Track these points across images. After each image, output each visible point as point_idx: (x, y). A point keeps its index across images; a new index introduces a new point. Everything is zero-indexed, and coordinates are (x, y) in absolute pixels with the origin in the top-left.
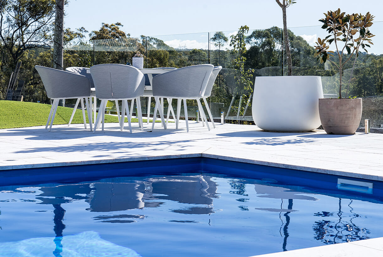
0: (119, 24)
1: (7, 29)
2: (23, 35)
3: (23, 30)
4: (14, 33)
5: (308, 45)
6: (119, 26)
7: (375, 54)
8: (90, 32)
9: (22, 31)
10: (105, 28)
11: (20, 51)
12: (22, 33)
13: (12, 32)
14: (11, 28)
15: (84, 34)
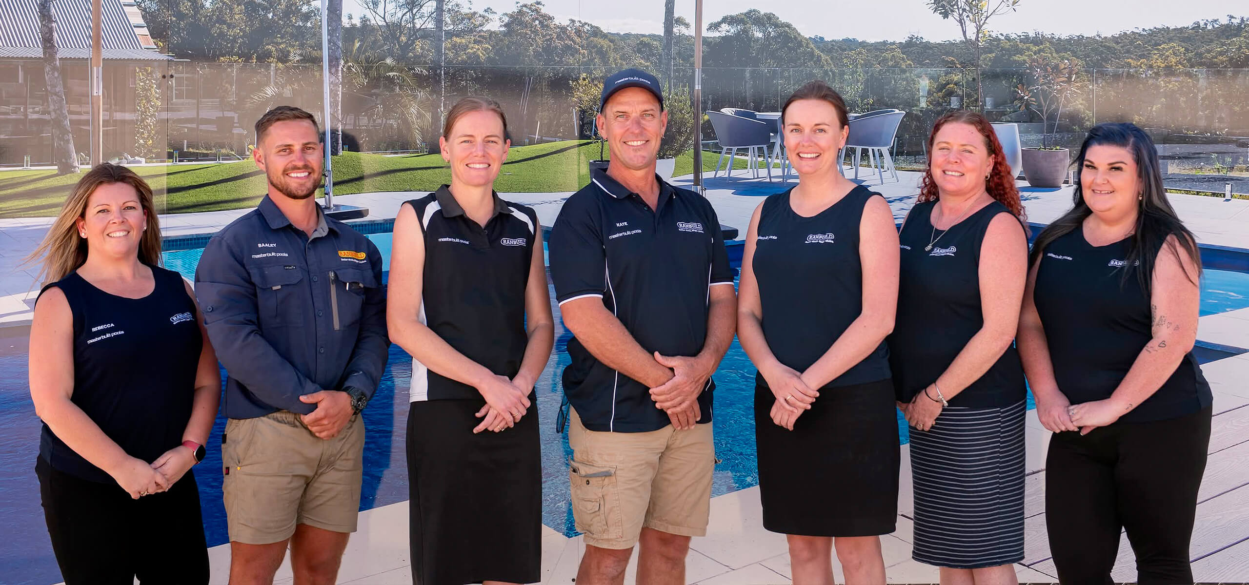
0: (538, 3)
1: (393, 11)
2: (414, 19)
3: (414, 12)
4: (402, 17)
5: (799, 34)
6: (540, 6)
7: (868, 41)
8: (500, 14)
9: (412, 13)
10: (524, 9)
11: (410, 42)
12: (414, 17)
13: (400, 15)
14: (398, 9)
15: (490, 16)
